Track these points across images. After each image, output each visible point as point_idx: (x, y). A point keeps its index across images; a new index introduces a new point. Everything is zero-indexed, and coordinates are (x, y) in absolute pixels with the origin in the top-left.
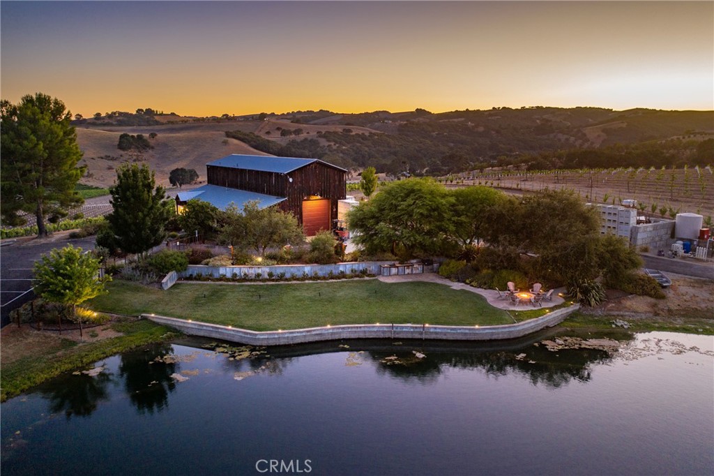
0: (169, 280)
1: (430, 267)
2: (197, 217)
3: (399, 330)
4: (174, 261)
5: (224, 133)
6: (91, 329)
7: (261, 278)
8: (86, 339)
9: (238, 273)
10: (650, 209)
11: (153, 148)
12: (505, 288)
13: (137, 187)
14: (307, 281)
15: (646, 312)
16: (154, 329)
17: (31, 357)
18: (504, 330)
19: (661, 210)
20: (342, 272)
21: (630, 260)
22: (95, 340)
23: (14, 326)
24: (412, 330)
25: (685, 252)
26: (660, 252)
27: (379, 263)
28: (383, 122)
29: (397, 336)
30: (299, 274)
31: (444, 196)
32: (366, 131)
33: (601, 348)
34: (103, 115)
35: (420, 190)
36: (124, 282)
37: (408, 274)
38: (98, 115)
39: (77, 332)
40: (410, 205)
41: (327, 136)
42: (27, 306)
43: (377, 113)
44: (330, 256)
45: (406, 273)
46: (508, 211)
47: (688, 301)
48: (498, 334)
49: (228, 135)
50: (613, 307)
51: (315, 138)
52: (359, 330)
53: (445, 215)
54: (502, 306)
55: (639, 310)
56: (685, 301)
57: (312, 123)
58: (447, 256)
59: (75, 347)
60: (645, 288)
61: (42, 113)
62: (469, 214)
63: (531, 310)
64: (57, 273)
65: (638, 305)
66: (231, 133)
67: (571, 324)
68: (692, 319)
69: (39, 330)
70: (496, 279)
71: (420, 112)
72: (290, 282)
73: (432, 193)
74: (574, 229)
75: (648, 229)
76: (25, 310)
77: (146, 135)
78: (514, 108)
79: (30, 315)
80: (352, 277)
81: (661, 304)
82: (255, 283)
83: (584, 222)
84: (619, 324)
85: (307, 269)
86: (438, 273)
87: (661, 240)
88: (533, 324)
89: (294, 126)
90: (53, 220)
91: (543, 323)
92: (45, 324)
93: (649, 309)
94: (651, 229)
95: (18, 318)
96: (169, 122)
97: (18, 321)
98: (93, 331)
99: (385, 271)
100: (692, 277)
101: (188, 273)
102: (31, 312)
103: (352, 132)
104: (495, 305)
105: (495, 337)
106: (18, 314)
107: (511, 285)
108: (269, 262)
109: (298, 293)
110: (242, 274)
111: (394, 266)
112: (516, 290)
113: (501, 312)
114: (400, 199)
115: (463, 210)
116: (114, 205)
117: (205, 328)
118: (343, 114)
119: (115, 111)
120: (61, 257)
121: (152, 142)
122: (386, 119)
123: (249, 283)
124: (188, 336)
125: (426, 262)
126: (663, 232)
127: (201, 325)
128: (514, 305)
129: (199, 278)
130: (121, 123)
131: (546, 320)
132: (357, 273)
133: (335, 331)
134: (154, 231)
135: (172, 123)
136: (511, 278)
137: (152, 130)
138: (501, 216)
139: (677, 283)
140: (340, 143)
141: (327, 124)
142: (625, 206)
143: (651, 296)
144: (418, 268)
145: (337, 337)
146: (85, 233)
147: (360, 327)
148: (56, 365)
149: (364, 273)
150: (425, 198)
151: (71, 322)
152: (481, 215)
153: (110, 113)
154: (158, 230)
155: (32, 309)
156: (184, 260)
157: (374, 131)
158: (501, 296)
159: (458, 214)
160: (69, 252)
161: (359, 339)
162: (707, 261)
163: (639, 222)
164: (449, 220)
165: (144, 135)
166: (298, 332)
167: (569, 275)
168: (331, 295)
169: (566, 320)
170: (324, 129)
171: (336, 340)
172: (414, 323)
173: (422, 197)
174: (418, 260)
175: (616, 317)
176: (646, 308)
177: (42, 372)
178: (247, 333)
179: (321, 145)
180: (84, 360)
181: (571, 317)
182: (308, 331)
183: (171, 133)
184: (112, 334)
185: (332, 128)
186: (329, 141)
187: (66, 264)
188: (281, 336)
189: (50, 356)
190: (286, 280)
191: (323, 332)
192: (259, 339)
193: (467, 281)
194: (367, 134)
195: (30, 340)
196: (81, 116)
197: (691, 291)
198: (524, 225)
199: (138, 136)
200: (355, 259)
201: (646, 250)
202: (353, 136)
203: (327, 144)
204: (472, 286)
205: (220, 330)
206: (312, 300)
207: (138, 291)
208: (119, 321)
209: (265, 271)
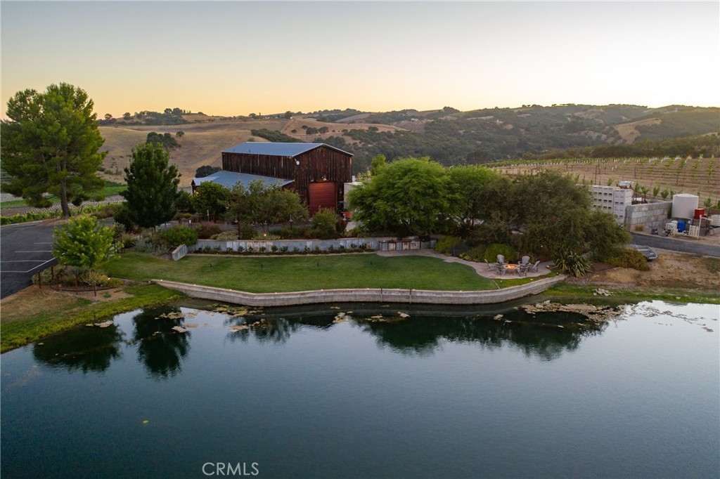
0: (179, 252)
1: (427, 243)
2: (209, 198)
3: (387, 294)
4: (184, 235)
5: (249, 132)
6: (105, 291)
7: (265, 251)
8: (100, 299)
9: (244, 247)
10: (652, 193)
11: (180, 146)
12: (495, 260)
13: (150, 165)
14: (308, 255)
15: (629, 282)
16: (162, 293)
17: (49, 311)
18: (487, 295)
19: (662, 194)
20: (342, 247)
21: (617, 235)
22: (107, 300)
23: (36, 287)
24: (400, 294)
25: (679, 231)
26: (654, 230)
27: (378, 239)
28: (410, 120)
29: (385, 300)
30: (302, 248)
31: (441, 175)
32: (392, 128)
33: (578, 311)
34: (132, 114)
35: (417, 170)
36: (138, 254)
37: (406, 249)
38: (127, 114)
39: (91, 293)
40: (407, 183)
41: (353, 134)
42: (48, 271)
43: (404, 111)
44: (331, 232)
45: (404, 248)
46: (501, 189)
47: (671, 273)
48: (481, 298)
49: (254, 133)
50: (597, 277)
51: (340, 136)
52: (350, 294)
53: (440, 193)
54: (489, 275)
55: (622, 280)
56: (669, 273)
57: (338, 121)
58: (443, 233)
59: (90, 305)
60: (630, 260)
61: (66, 101)
62: (464, 192)
63: (517, 279)
64: (74, 239)
65: (622, 277)
66: (257, 131)
67: (555, 292)
68: (672, 289)
69: (58, 290)
70: (487, 253)
71: (448, 110)
72: (292, 256)
73: (428, 172)
74: (563, 205)
75: (643, 209)
76: (46, 274)
77: (173, 134)
78: (544, 106)
79: (51, 278)
80: (352, 251)
81: (645, 275)
82: (259, 256)
83: (573, 199)
84: (600, 293)
85: (309, 244)
86: (435, 249)
87: (657, 220)
88: (516, 291)
89: (319, 125)
90: (77, 203)
91: (526, 291)
92: (63, 286)
93: (633, 280)
94: (647, 209)
95: (39, 280)
96: (197, 121)
97: (39, 282)
98: (107, 293)
99: (383, 246)
100: (681, 252)
101: (197, 247)
102: (51, 276)
103: (377, 130)
104: (482, 275)
105: (476, 302)
106: (39, 277)
107: (500, 257)
108: (274, 237)
109: (298, 264)
110: (248, 248)
111: (392, 242)
112: (505, 262)
113: (488, 280)
114: (397, 178)
115: (457, 189)
116: (129, 182)
117: (208, 291)
118: (370, 113)
119: (144, 111)
120: (78, 225)
121: (179, 140)
122: (413, 117)
123: (254, 256)
124: (193, 299)
125: (423, 239)
126: (659, 212)
127: (204, 289)
128: (501, 274)
129: (208, 250)
130: (149, 123)
131: (529, 287)
132: (357, 248)
133: (328, 294)
134: (166, 207)
135: (199, 122)
136: (501, 251)
137: (178, 129)
138: (494, 193)
139: (664, 257)
140: (365, 141)
141: (353, 122)
142: (621, 187)
143: (635, 268)
144: (415, 245)
145: (329, 300)
146: (106, 215)
147: (351, 291)
148: (72, 318)
149: (363, 248)
150: (422, 177)
151: (86, 284)
152: (476, 193)
153: (139, 113)
154: (169, 205)
155: (52, 273)
156: (193, 235)
157: (400, 129)
158: (490, 268)
159: (452, 191)
160: (84, 220)
161: (350, 302)
162: (700, 239)
163: (634, 202)
164: (444, 197)
165: (171, 133)
166: (293, 295)
167: (556, 247)
168: (329, 266)
169: (550, 289)
170: (349, 128)
171: (328, 303)
172: (402, 288)
173: (418, 175)
174: (416, 237)
175: (598, 287)
176: (629, 279)
177: (58, 323)
178: (246, 295)
179: (347, 143)
180: (97, 315)
181: (555, 287)
182: (302, 294)
183: (199, 131)
184: (123, 295)
185: (358, 127)
186: (354, 139)
187: (82, 231)
188: (277, 297)
189: (67, 312)
190: (289, 253)
191: (317, 295)
192: (256, 300)
193: (461, 255)
194: (393, 132)
195: (49, 298)
196: (111, 116)
197: (676, 264)
198: (516, 201)
199: (166, 134)
200: (354, 234)
201: (641, 229)
202: (378, 134)
203: (352, 142)
204: (465, 259)
205: (221, 293)
206: (309, 269)
207: (150, 261)
208: (131, 284)
209: (268, 245)
